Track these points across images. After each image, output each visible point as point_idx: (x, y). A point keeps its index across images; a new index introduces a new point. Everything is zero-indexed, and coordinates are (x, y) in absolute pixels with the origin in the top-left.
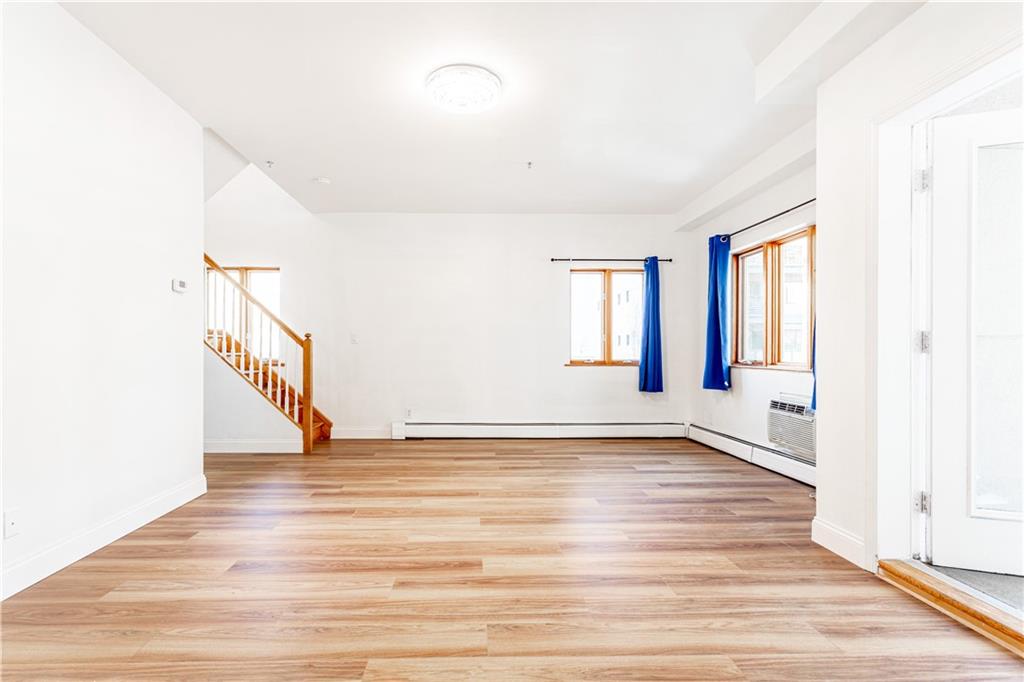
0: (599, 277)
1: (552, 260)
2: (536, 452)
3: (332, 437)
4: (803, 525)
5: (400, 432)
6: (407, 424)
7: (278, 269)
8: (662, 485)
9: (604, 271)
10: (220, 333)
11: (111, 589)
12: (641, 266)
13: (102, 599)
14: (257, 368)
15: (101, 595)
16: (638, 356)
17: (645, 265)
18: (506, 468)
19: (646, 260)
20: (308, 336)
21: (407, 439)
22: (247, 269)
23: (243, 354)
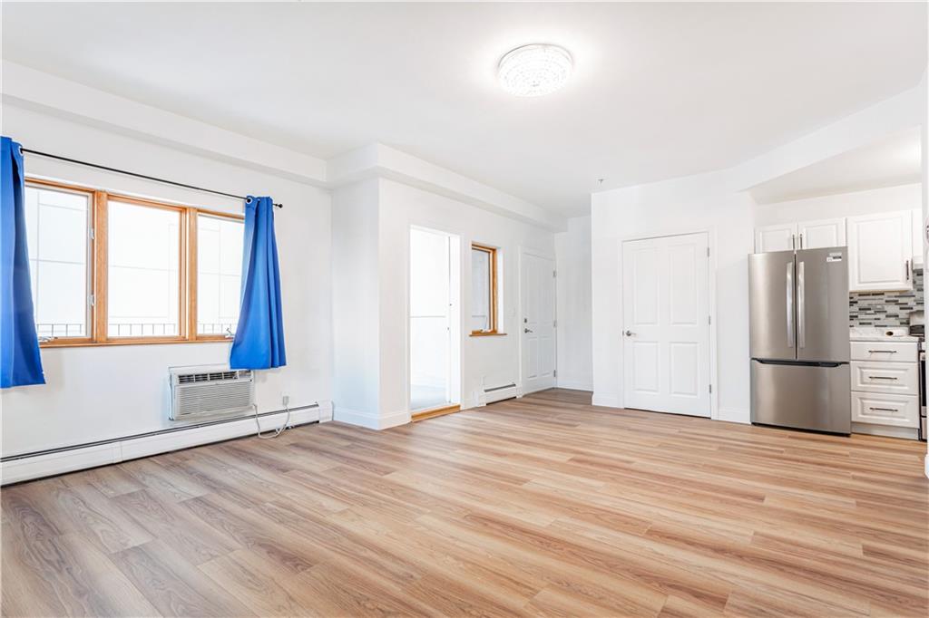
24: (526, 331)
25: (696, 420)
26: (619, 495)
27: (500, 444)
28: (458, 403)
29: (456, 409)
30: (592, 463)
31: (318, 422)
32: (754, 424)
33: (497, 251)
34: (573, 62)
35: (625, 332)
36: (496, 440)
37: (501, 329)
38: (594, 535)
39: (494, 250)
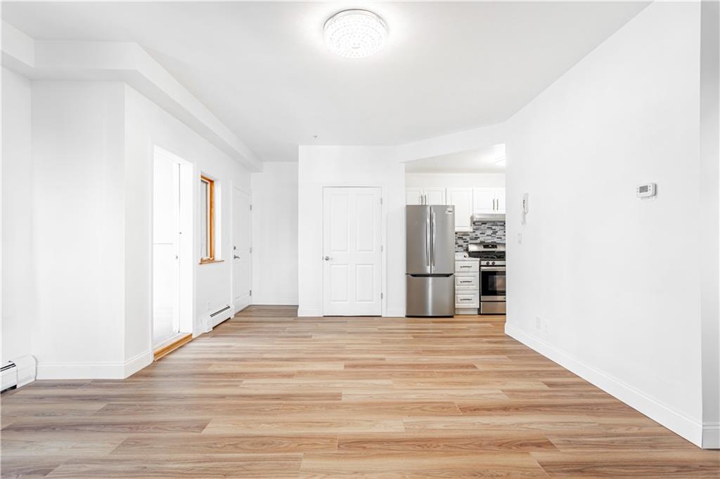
24: (235, 257)
25: (375, 319)
26: (410, 387)
27: (276, 366)
28: (190, 332)
29: (188, 339)
30: (363, 366)
31: (14, 387)
32: (407, 316)
33: (215, 183)
34: (388, 30)
35: (325, 258)
36: (263, 363)
37: (218, 256)
38: (440, 425)
39: (212, 182)
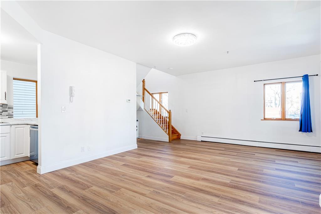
0: (280, 85)
1: (255, 81)
2: (241, 150)
3: (181, 138)
4: (316, 196)
5: (200, 139)
6: (202, 137)
7: (167, 92)
8: (276, 169)
9: (281, 83)
10: (154, 110)
11: (102, 163)
12: (301, 79)
13: (99, 165)
14: (162, 119)
15: (99, 164)
16: (299, 117)
17: (303, 79)
18: (221, 154)
19: (303, 77)
20: (170, 110)
21: (202, 141)
22: (161, 93)
23: (159, 115)
